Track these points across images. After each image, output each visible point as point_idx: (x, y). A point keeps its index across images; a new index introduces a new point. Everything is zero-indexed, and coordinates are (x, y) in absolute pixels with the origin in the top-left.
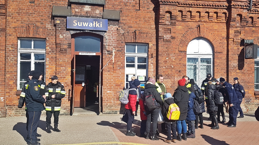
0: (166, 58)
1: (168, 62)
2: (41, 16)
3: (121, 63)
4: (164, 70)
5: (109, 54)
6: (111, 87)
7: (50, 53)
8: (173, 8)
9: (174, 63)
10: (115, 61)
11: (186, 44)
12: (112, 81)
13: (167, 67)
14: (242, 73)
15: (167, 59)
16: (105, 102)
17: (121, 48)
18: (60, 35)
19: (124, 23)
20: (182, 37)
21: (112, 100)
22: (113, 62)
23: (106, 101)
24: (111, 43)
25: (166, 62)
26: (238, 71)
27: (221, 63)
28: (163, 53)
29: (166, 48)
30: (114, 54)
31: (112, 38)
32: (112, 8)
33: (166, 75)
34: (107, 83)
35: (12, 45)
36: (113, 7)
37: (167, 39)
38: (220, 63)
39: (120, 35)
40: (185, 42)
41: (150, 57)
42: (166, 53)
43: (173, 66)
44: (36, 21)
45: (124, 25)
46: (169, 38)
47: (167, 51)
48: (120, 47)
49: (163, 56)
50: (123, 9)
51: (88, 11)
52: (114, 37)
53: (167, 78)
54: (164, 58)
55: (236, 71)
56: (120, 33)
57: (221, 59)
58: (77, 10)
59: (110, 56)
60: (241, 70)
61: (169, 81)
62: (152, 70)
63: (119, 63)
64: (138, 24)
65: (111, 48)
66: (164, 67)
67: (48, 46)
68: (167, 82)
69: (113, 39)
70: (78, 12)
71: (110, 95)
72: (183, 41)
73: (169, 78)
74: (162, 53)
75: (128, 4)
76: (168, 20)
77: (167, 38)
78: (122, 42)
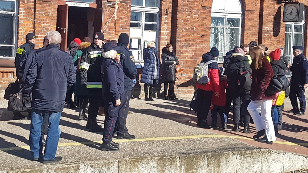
0: (186, 17)
1: (189, 22)
3: (126, 21)
4: (184, 34)
5: (110, 6)
7: (26, 1)
9: (196, 24)
10: (118, 17)
13: (187, 29)
14: (277, 41)
15: (188, 17)
22: (116, 19)
25: (186, 21)
26: (273, 38)
27: (253, 26)
28: (184, 9)
30: (117, 6)
33: (186, 41)
38: (251, 26)
41: (163, 13)
42: (187, 9)
43: (195, 28)
47: (189, 7)
49: (182, 14)
53: (188, 46)
54: (184, 16)
55: (270, 38)
57: (252, 20)
59: (111, 9)
60: (277, 36)
61: (190, 49)
62: (165, 32)
63: (123, 20)
66: (184, 29)
68: (187, 51)
73: (190, 46)
74: (182, 8)
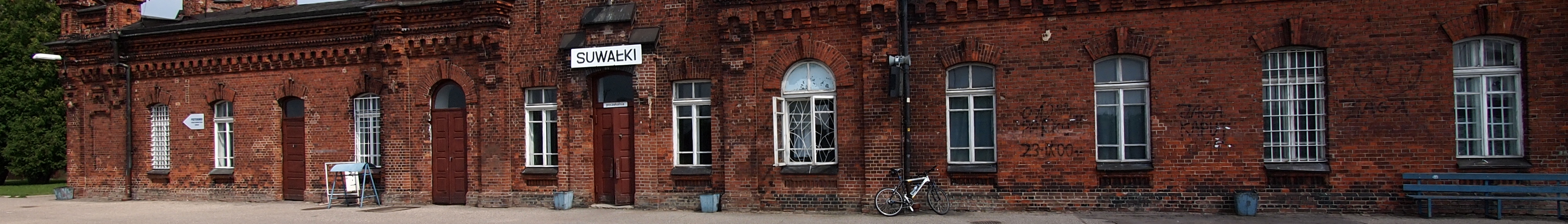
0: (736, 105)
1: (741, 112)
2: (550, 52)
3: (665, 118)
4: (734, 128)
5: (643, 104)
6: (648, 161)
7: (562, 109)
8: (741, 10)
9: (751, 114)
10: (652, 115)
11: (777, 74)
12: (649, 150)
13: (739, 121)
15: (739, 106)
16: (640, 188)
17: (664, 90)
18: (572, 79)
19: (666, 47)
20: (769, 61)
21: (650, 184)
22: (650, 117)
23: (641, 185)
24: (644, 84)
25: (736, 111)
26: (885, 123)
27: (852, 108)
28: (732, 96)
29: (736, 86)
30: (650, 103)
31: (646, 75)
32: (648, 24)
33: (738, 138)
34: (641, 155)
35: (516, 100)
36: (649, 21)
37: (737, 68)
38: (849, 108)
39: (661, 69)
40: (774, 70)
42: (737, 95)
43: (750, 120)
44: (544, 61)
45: (667, 50)
46: (741, 66)
47: (739, 92)
48: (662, 90)
49: (731, 102)
50: (665, 22)
51: (609, 35)
52: (649, 73)
53: (741, 143)
54: (733, 105)
56: (662, 66)
57: (851, 100)
58: (594, 37)
59: (644, 107)
61: (744, 148)
62: (717, 128)
63: (661, 118)
64: (691, 45)
65: (645, 93)
66: (733, 123)
67: (560, 97)
68: (740, 150)
69: (647, 78)
70: (596, 39)
71: (646, 176)
72: (772, 69)
73: (744, 144)
74: (729, 96)
75: (672, 13)
76: (736, 34)
77: (736, 66)
78: (664, 81)
